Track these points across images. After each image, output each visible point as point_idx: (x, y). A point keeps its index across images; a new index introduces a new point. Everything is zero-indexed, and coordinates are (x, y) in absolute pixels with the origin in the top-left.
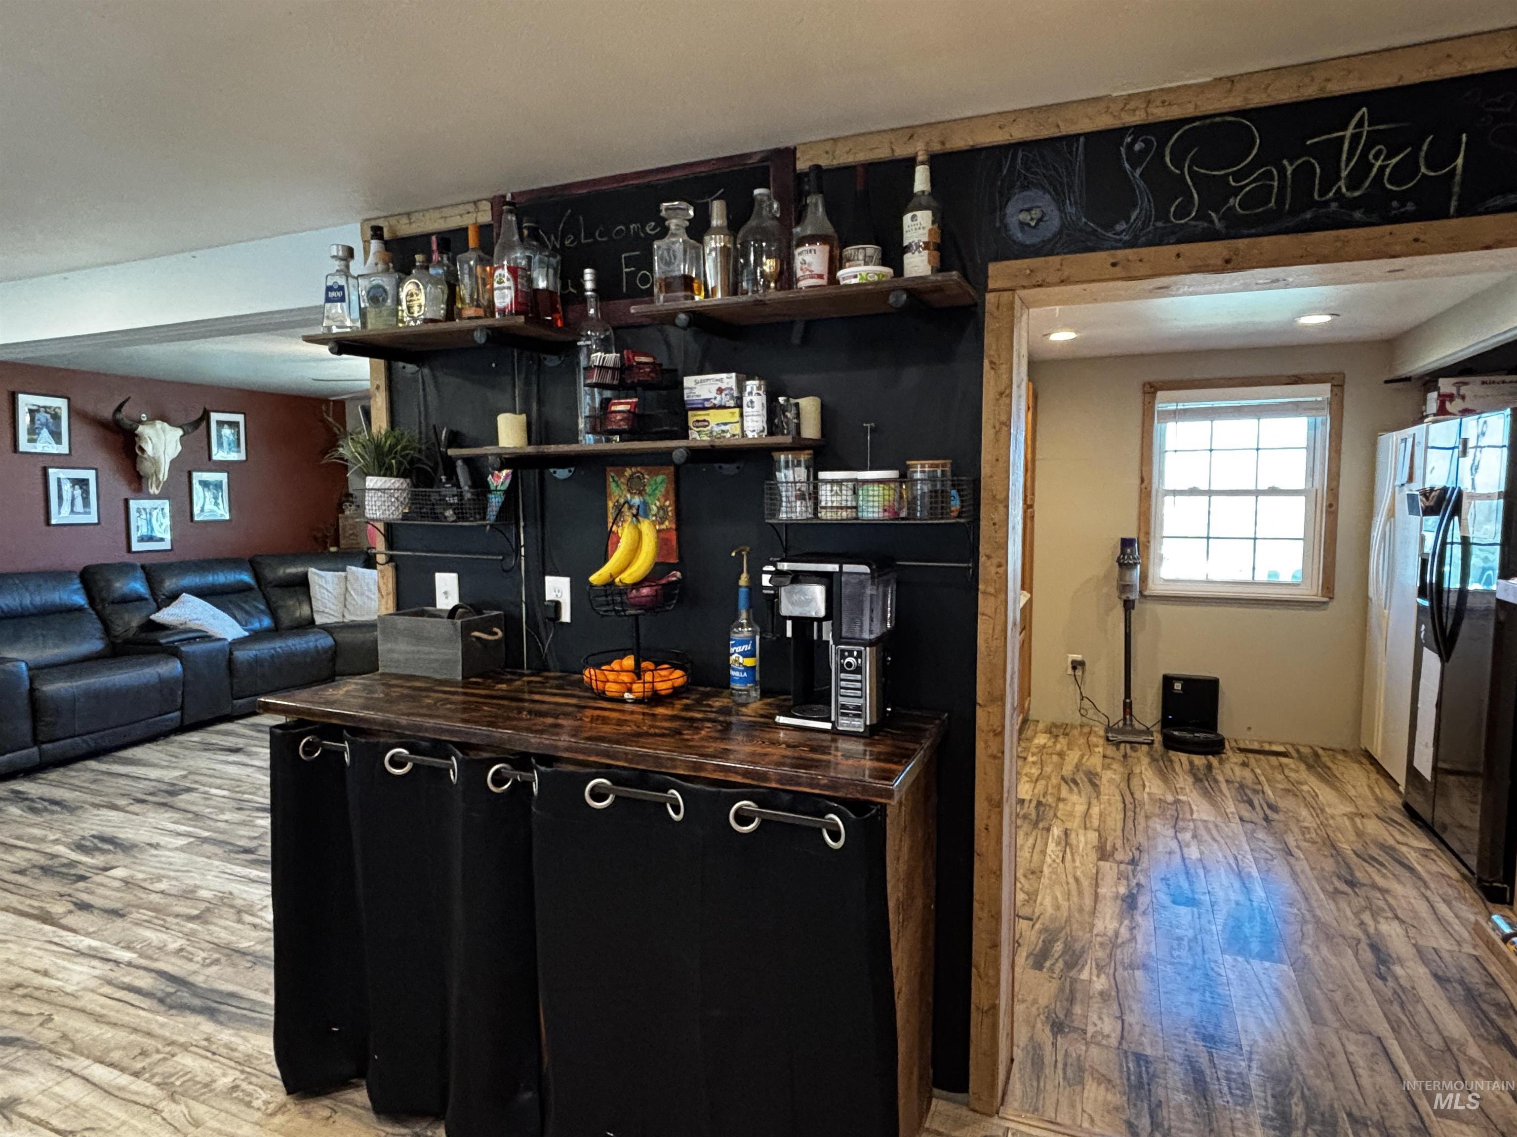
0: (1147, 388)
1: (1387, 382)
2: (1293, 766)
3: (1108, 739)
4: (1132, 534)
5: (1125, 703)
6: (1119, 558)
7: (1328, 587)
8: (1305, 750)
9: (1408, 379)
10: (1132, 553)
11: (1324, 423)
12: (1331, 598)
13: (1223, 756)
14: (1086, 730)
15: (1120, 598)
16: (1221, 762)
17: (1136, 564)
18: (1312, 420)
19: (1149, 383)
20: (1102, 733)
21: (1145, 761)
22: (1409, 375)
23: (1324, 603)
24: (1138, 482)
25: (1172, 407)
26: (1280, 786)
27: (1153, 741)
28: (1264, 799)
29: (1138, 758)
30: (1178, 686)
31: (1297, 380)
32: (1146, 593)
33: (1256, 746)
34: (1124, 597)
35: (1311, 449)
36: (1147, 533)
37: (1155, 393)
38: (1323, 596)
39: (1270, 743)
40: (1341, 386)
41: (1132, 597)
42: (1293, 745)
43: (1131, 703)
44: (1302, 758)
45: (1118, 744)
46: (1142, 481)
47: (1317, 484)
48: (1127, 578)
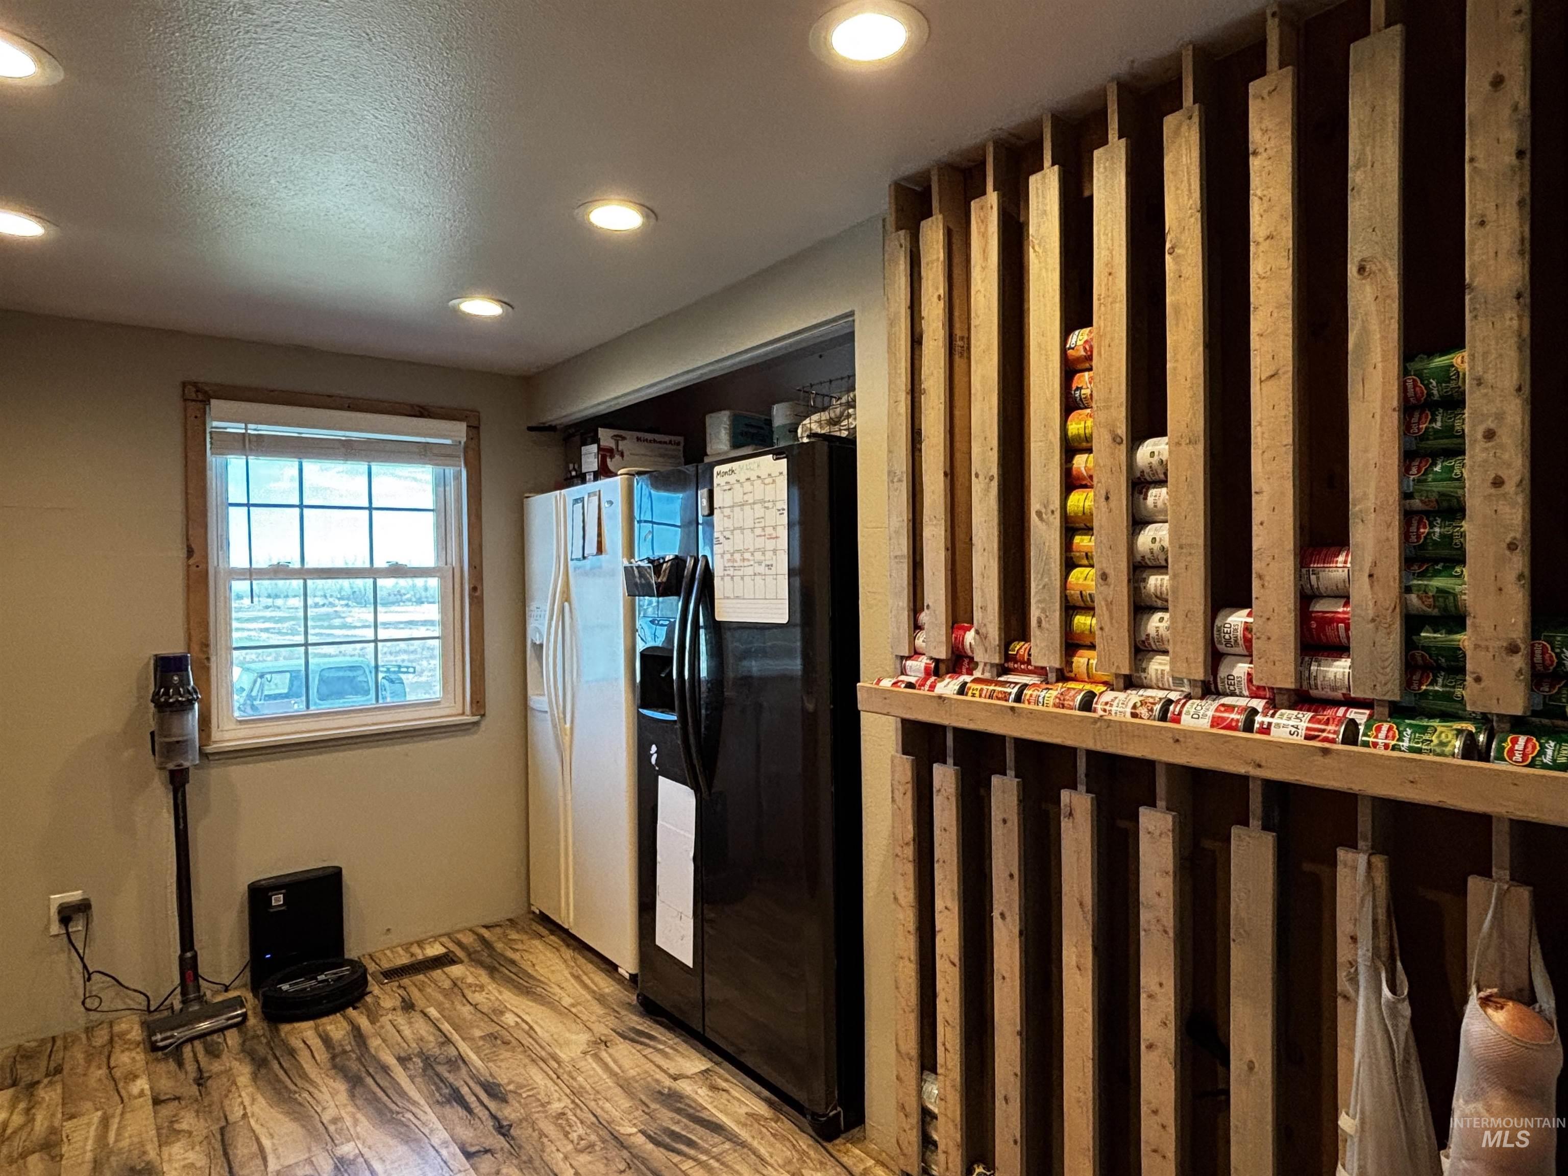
0: (191, 392)
1: (530, 429)
2: (470, 980)
3: (154, 1048)
4: (174, 647)
5: (182, 959)
6: (156, 694)
7: (478, 703)
8: (468, 939)
9: (552, 428)
10: (184, 682)
11: (457, 477)
12: (483, 715)
13: (369, 999)
14: (101, 1037)
15: (161, 768)
16: (373, 1019)
17: (191, 702)
18: (440, 469)
19: (195, 384)
20: (136, 1033)
21: (243, 1072)
22: (554, 423)
23: (476, 724)
24: (183, 554)
25: (236, 428)
26: (477, 1033)
27: (245, 1016)
28: (473, 1077)
29: (228, 1071)
30: (278, 900)
31: (422, 412)
32: (209, 749)
33: (403, 959)
34: (171, 766)
35: (441, 511)
36: (205, 645)
37: (206, 402)
38: (473, 714)
39: (420, 944)
40: (477, 428)
41: (186, 764)
42: (448, 935)
43: (195, 957)
44: (474, 959)
45: (175, 1053)
46: (190, 552)
47: (454, 560)
48: (175, 730)
